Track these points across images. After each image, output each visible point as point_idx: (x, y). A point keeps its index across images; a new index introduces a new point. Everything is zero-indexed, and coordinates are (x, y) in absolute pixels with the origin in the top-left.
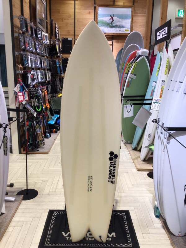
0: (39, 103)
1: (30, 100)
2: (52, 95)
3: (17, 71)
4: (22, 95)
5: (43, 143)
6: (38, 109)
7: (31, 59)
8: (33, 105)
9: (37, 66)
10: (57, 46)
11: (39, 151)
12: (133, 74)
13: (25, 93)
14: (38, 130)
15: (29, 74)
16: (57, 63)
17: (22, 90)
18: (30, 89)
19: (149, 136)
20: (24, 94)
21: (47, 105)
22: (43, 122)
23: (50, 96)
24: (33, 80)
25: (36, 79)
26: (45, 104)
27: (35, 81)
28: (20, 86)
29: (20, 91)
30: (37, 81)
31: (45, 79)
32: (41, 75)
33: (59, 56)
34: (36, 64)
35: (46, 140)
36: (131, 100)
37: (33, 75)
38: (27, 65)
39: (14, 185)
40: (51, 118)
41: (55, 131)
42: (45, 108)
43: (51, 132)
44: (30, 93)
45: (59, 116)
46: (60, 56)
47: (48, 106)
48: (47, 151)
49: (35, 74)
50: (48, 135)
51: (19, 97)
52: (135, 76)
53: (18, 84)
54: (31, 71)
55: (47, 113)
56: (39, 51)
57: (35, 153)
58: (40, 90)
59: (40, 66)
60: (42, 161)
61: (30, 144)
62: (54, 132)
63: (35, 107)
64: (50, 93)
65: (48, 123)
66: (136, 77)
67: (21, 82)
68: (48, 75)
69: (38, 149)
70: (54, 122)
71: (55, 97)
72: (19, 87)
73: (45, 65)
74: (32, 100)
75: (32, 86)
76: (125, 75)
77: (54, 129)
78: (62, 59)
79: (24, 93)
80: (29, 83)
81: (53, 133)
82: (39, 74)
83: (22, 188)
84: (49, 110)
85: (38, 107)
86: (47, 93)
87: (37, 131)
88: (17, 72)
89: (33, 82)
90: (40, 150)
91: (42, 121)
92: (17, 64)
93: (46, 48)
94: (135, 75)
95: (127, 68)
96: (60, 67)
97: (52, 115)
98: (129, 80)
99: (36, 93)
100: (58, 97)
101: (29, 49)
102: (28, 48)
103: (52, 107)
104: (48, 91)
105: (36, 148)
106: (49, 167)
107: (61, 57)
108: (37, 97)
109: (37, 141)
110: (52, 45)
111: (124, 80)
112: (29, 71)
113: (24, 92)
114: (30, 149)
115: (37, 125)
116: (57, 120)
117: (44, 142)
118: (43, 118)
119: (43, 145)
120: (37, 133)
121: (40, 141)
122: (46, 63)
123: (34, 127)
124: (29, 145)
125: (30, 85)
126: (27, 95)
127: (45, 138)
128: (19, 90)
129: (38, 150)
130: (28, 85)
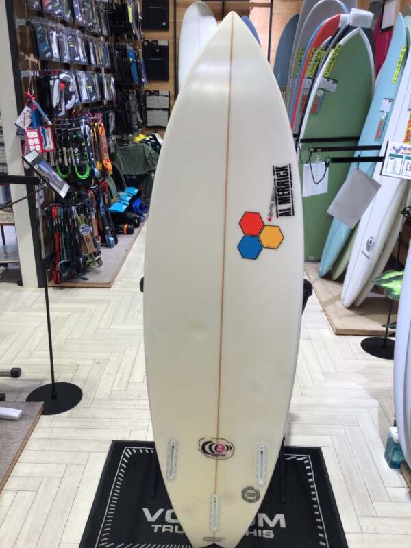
0: (82, 158)
1: (60, 150)
2: (119, 137)
3: (22, 72)
4: (37, 136)
5: (97, 261)
6: (83, 174)
7: (58, 38)
8: (69, 163)
9: (77, 59)
10: (130, 10)
11: (86, 281)
12: (329, 79)
13: (46, 130)
14: (82, 228)
15: (54, 79)
16: (131, 54)
17: (38, 122)
18: (58, 122)
19: (370, 245)
20: (42, 135)
21: (104, 162)
22: (98, 207)
23: (113, 141)
24: (67, 96)
25: (73, 93)
26: (101, 161)
27: (70, 99)
28: (31, 112)
29: (31, 125)
30: (77, 101)
31: (99, 97)
32: (88, 85)
33: (135, 36)
34: (73, 53)
35: (105, 253)
36: (324, 150)
37: (65, 83)
38: (48, 55)
39: (22, 371)
40: (118, 196)
41: (128, 229)
42: (101, 171)
43: (117, 232)
44: (59, 131)
45: (136, 191)
46: (139, 37)
47: (109, 166)
48: (107, 280)
49: (73, 81)
50: (111, 239)
51: (31, 142)
52: (335, 85)
53: (26, 108)
54: (60, 72)
55: (105, 183)
56: (80, 19)
57: (78, 285)
58: (86, 123)
59: (84, 61)
60: (93, 306)
61: (64, 263)
62: (125, 230)
63: (73, 168)
64: (114, 133)
65: (110, 209)
66: (337, 88)
67: (33, 101)
68: (108, 85)
69: (85, 277)
70: (125, 207)
71: (128, 142)
72: (28, 114)
73: (100, 56)
74: (64, 149)
75: (63, 113)
76: (307, 82)
77: (124, 224)
78: (143, 43)
79: (44, 132)
80: (55, 105)
81: (123, 233)
82: (84, 81)
83: (42, 380)
84: (112, 176)
85: (82, 169)
86: (104, 133)
87: (81, 230)
88: (24, 74)
89: (66, 103)
90: (91, 278)
91: (95, 204)
92: (23, 54)
93: (101, 14)
94: (335, 81)
95: (313, 62)
96: (137, 64)
97: (121, 188)
98: (319, 95)
99: (75, 132)
100: (134, 143)
101: (53, 11)
102: (50, 7)
103: (119, 169)
104: (107, 127)
105: (78, 272)
106: (111, 323)
107: (141, 39)
108: (78, 142)
109: (81, 256)
110: (116, 5)
111: (304, 97)
112: (55, 72)
113: (41, 130)
114: (65, 275)
115: (79, 216)
116: (132, 201)
117: (100, 259)
118: (97, 197)
119: (97, 264)
120: (81, 237)
121: (91, 255)
122: (101, 52)
123: (73, 221)
124: (61, 265)
125: (57, 110)
126: (50, 136)
127: (102, 245)
128: (29, 123)
129: (86, 279)
130: (52, 111)
